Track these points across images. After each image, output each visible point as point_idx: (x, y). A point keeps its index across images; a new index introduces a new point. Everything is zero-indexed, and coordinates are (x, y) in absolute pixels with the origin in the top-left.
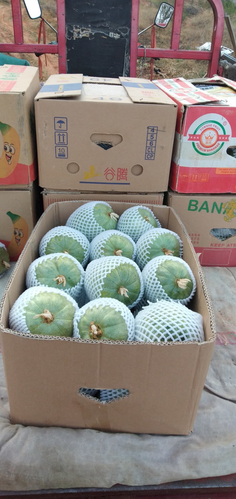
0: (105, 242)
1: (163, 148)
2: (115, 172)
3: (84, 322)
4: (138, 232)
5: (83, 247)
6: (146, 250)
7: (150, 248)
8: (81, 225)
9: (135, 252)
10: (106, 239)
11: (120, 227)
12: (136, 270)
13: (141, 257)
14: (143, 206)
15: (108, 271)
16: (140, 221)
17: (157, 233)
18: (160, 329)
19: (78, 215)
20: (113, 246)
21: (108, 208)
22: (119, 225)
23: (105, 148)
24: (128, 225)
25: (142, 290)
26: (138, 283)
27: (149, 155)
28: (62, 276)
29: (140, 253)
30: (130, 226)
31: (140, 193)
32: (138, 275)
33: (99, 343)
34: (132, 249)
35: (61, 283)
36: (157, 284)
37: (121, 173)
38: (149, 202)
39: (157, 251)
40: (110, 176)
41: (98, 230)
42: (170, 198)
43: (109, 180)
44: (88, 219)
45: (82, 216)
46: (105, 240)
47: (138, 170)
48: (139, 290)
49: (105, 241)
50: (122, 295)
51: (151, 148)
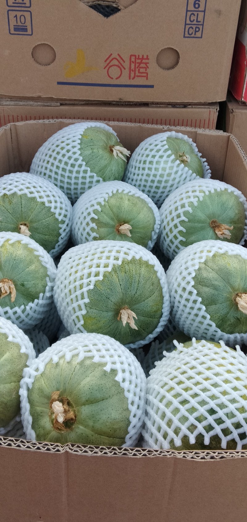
0: (98, 208)
1: (219, 13)
2: (124, 62)
3: (41, 390)
4: (166, 185)
5: (57, 216)
6: (179, 225)
7: (186, 220)
8: (57, 171)
9: (157, 227)
10: (101, 200)
11: (132, 174)
12: (156, 272)
13: (168, 237)
14: (177, 131)
15: (97, 275)
16: (169, 164)
17: (200, 192)
18: (196, 414)
19: (51, 150)
20: (114, 216)
21: (108, 136)
22: (130, 169)
23: (106, 13)
24: (147, 171)
25: (166, 311)
26: (159, 298)
27: (193, 28)
28: (7, 282)
29: (168, 229)
30: (149, 172)
31: (174, 105)
32: (159, 280)
33: (62, 452)
34: (152, 222)
35: (6, 294)
36: (195, 302)
37: (137, 65)
38: (189, 123)
39: (200, 225)
40: (114, 71)
41: (88, 180)
42: (231, 115)
43: (114, 78)
44: (70, 158)
45: (58, 153)
46: (99, 204)
47: (169, 59)
48: (159, 313)
49: (99, 206)
50: (124, 325)
51: (196, 13)
